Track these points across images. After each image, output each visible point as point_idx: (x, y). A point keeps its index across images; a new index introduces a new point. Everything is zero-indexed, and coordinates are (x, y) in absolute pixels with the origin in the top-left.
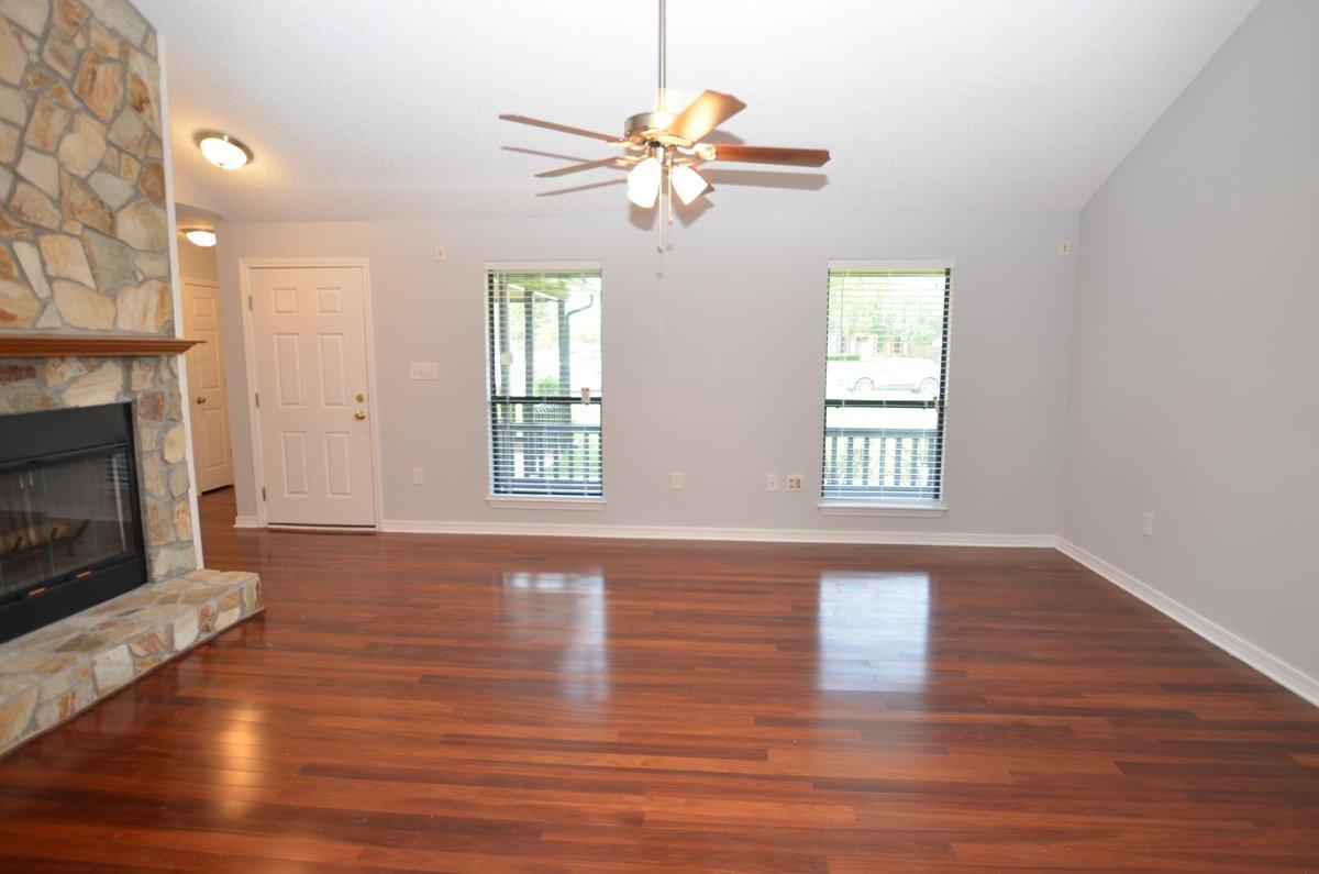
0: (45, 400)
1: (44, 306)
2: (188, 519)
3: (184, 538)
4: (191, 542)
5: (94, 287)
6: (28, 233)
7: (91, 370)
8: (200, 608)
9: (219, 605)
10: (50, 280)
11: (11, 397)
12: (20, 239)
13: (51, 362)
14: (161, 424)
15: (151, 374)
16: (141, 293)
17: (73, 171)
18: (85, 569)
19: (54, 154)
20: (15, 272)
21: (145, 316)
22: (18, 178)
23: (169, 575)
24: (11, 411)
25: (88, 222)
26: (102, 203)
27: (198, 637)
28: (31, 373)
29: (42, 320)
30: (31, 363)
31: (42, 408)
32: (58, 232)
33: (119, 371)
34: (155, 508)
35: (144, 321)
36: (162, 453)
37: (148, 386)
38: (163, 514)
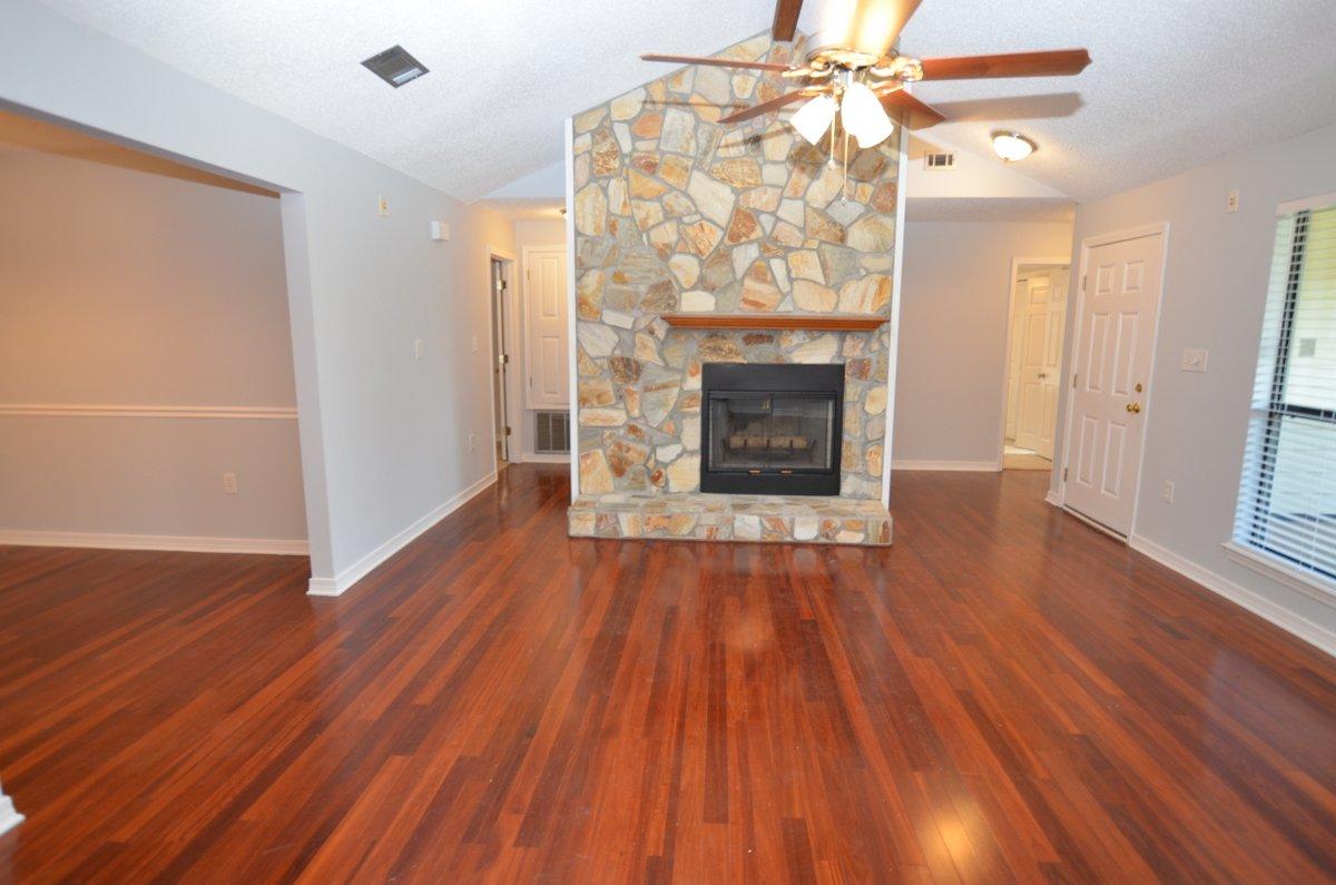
0: (778, 357)
1: (784, 296)
2: (879, 460)
3: (874, 472)
4: (880, 478)
5: (824, 283)
6: (781, 252)
7: (814, 339)
8: (825, 518)
9: (843, 524)
10: (791, 280)
11: (757, 353)
12: (775, 257)
13: (785, 333)
14: (866, 383)
15: (862, 345)
16: (862, 284)
17: (815, 206)
18: (788, 469)
19: (803, 198)
20: (769, 277)
21: (863, 301)
22: (778, 219)
23: (853, 496)
24: (756, 362)
25: (823, 238)
26: (835, 223)
27: (816, 538)
28: (770, 339)
29: (781, 306)
30: (772, 333)
31: (775, 362)
32: (802, 248)
33: (836, 342)
34: (850, 444)
35: (861, 306)
36: (864, 404)
37: (857, 354)
38: (856, 450)
